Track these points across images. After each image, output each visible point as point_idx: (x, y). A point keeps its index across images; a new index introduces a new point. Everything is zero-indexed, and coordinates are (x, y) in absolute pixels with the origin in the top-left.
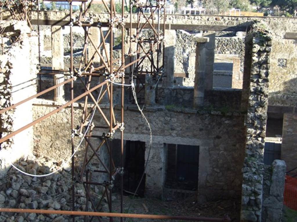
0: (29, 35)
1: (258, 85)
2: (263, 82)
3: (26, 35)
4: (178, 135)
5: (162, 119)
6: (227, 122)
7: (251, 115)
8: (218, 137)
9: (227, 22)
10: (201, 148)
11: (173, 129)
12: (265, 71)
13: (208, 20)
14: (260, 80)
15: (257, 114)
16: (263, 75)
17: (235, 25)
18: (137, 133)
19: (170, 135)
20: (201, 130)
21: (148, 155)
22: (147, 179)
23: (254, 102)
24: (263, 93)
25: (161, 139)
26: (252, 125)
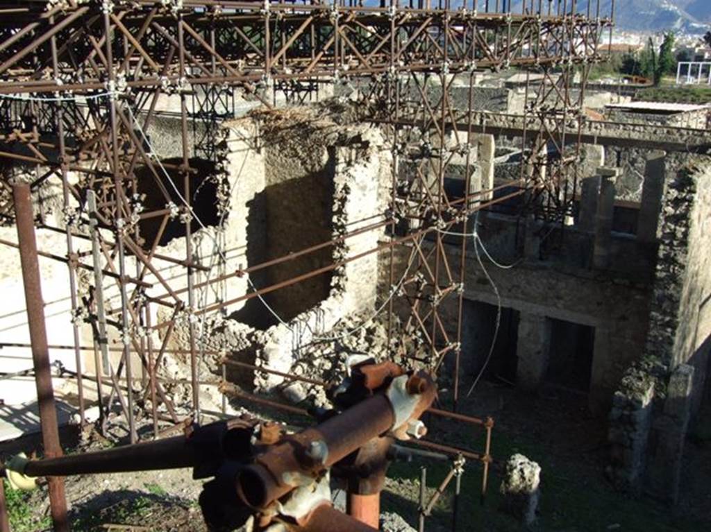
0: (380, 149)
1: (671, 249)
2: (678, 245)
3: (376, 149)
4: (566, 307)
5: (545, 281)
6: (638, 297)
7: (658, 292)
8: (624, 318)
9: (685, 138)
10: (598, 331)
11: (559, 298)
12: (683, 229)
13: (655, 132)
14: (675, 243)
15: (666, 292)
16: (679, 235)
17: (698, 142)
18: (508, 297)
19: (555, 305)
20: (599, 304)
21: (523, 330)
22: (520, 364)
23: (664, 274)
24: (676, 261)
25: (541, 310)
26: (659, 308)
